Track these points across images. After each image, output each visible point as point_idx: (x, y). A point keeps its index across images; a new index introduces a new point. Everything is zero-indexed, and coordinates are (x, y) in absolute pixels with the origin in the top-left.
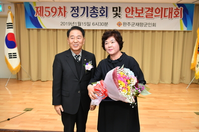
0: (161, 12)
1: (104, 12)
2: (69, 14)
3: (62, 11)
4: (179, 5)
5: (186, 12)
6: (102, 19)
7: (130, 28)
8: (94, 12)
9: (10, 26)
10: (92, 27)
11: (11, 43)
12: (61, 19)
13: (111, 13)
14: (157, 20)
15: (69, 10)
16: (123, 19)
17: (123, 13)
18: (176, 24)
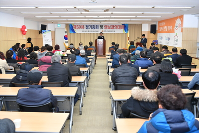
0: (117, 27)
1: (97, 27)
2: (85, 28)
3: (82, 27)
4: (123, 24)
5: (125, 27)
6: (97, 30)
7: (106, 32)
8: (93, 27)
9: (66, 32)
10: (93, 32)
11: (66, 38)
12: (82, 30)
13: (99, 28)
14: (115, 30)
15: (85, 26)
16: (104, 29)
17: (104, 27)
18: (122, 31)
